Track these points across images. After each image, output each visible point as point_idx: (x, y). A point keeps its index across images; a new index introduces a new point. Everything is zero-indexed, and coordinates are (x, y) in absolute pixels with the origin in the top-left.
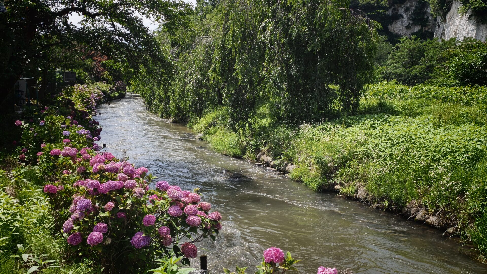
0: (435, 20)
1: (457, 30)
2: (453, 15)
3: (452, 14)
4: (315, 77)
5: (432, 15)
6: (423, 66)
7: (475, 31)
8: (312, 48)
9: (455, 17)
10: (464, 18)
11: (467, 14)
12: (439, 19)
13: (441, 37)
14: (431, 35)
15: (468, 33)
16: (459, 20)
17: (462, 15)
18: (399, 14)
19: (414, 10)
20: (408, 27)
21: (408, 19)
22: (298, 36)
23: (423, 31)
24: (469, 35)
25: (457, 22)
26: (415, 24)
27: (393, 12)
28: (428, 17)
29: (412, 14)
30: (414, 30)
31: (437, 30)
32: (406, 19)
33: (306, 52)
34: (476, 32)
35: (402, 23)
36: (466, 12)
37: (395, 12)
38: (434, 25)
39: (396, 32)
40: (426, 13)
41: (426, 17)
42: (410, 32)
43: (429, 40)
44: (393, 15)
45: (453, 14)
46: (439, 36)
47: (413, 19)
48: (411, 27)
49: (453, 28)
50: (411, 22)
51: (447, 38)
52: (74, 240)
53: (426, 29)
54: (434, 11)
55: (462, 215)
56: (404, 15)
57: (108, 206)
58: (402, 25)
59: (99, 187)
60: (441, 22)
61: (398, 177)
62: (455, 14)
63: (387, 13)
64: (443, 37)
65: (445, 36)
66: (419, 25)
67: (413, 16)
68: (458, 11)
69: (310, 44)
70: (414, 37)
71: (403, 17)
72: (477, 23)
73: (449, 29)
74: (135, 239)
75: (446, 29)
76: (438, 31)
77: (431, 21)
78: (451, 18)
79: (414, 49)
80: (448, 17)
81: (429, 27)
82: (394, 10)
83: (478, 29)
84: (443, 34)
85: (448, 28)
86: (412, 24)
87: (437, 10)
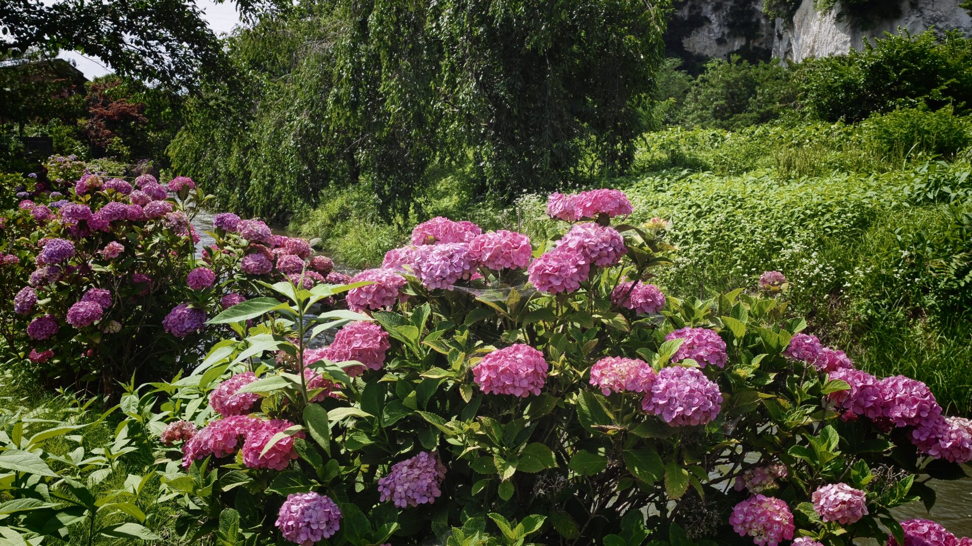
0: (773, 25)
1: (815, 42)
2: (806, 14)
3: (804, 12)
4: (544, 102)
5: (766, 17)
6: (755, 114)
7: (849, 45)
8: (536, 43)
9: (809, 18)
10: (828, 20)
11: (833, 12)
12: (779, 22)
13: (785, 57)
14: (766, 55)
15: (837, 49)
16: (817, 23)
17: (824, 14)
18: (702, 15)
19: (732, 8)
20: (720, 41)
21: (720, 25)
22: (507, 20)
23: (751, 48)
24: (839, 53)
25: (815, 27)
26: (734, 34)
27: (690, 11)
28: (758, 21)
29: (727, 15)
30: (733, 46)
31: (777, 44)
32: (716, 26)
33: (523, 52)
34: (852, 46)
35: (709, 32)
36: (831, 8)
37: (694, 12)
38: (771, 35)
39: (698, 51)
40: (754, 12)
41: (754, 20)
42: (724, 50)
43: (762, 63)
44: (691, 17)
45: (807, 12)
46: (782, 57)
47: (730, 26)
48: (728, 40)
49: (807, 39)
50: (727, 31)
51: (797, 58)
52: (41, 329)
53: (756, 44)
54: (769, 8)
55: (839, 329)
56: (713, 18)
57: (110, 249)
58: (709, 38)
59: (91, 218)
60: (784, 29)
61: (713, 272)
62: (810, 12)
63: (679, 14)
64: (789, 58)
65: (792, 57)
66: (742, 36)
67: (730, 20)
68: (815, 7)
69: (531, 37)
70: (735, 58)
71: (710, 22)
72: (852, 28)
73: (800, 41)
74: (172, 318)
75: (793, 42)
76: (779, 47)
77: (765, 29)
78: (802, 21)
79: (736, 80)
80: (796, 19)
81: (761, 40)
82: (693, 7)
83: (854, 41)
84: (789, 52)
85: (797, 40)
86: (729, 35)
87: (775, 6)
